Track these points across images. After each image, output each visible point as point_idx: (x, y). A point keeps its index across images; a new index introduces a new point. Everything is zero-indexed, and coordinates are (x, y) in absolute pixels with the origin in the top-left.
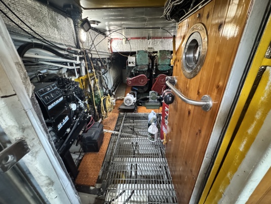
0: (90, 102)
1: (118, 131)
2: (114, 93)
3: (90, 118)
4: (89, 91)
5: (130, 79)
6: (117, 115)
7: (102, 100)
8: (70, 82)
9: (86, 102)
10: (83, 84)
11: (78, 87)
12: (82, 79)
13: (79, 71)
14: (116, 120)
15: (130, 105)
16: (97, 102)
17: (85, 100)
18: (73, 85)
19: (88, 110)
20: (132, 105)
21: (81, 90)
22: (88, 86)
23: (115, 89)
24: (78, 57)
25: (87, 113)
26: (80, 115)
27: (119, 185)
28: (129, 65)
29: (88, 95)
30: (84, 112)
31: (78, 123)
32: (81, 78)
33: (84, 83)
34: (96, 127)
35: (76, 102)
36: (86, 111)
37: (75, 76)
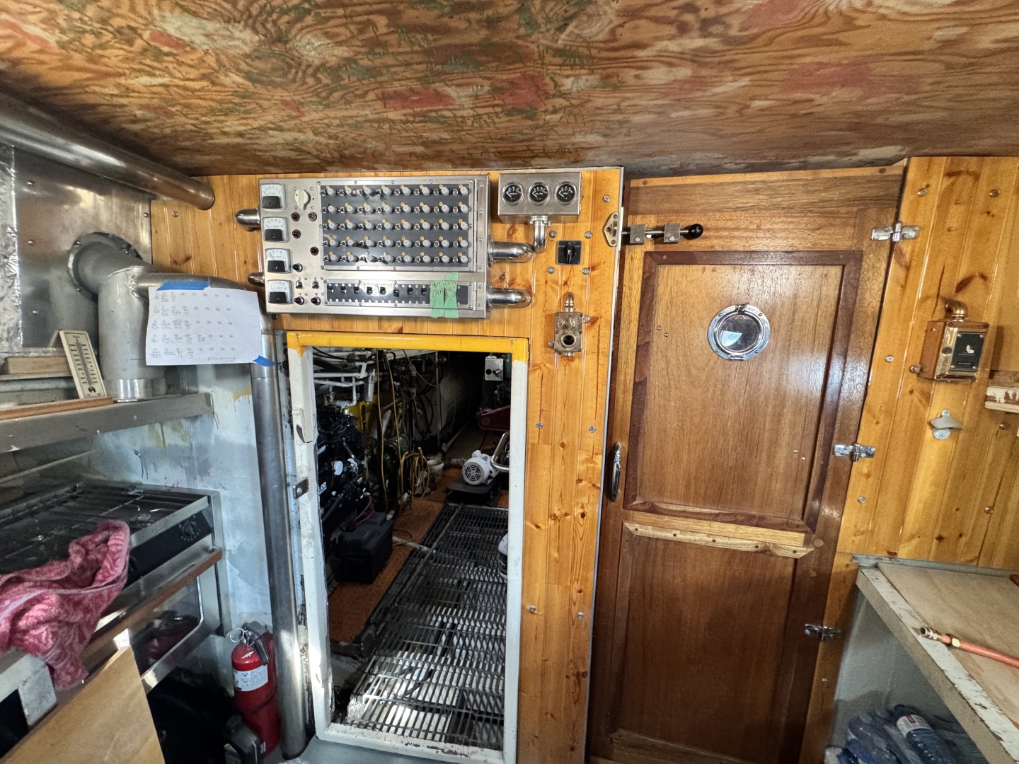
0: (374, 464)
1: (430, 546)
2: (445, 448)
3: (366, 498)
4: (376, 437)
5: (489, 411)
6: (437, 507)
7: (402, 461)
8: (340, 418)
9: (364, 463)
10: (364, 418)
11: (352, 427)
12: (363, 407)
13: (362, 390)
14: (432, 519)
15: (477, 482)
16: (389, 466)
17: (362, 459)
18: (345, 424)
19: (364, 479)
20: (481, 485)
21: (358, 434)
22: (375, 423)
23: (450, 436)
24: (364, 365)
25: (362, 486)
26: (347, 486)
27: (400, 652)
28: (487, 377)
29: (371, 446)
30: (356, 483)
31: (338, 504)
32: (362, 404)
33: (367, 416)
34: (376, 524)
35: (344, 459)
36: (360, 480)
37: (351, 400)
